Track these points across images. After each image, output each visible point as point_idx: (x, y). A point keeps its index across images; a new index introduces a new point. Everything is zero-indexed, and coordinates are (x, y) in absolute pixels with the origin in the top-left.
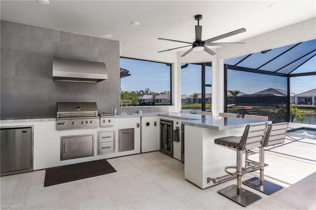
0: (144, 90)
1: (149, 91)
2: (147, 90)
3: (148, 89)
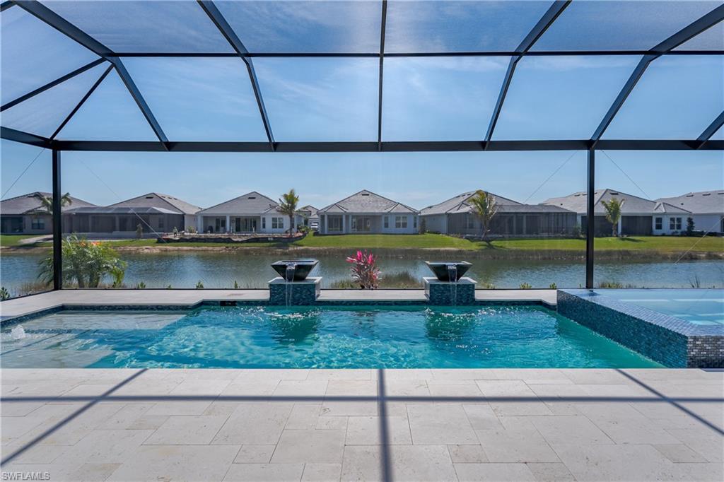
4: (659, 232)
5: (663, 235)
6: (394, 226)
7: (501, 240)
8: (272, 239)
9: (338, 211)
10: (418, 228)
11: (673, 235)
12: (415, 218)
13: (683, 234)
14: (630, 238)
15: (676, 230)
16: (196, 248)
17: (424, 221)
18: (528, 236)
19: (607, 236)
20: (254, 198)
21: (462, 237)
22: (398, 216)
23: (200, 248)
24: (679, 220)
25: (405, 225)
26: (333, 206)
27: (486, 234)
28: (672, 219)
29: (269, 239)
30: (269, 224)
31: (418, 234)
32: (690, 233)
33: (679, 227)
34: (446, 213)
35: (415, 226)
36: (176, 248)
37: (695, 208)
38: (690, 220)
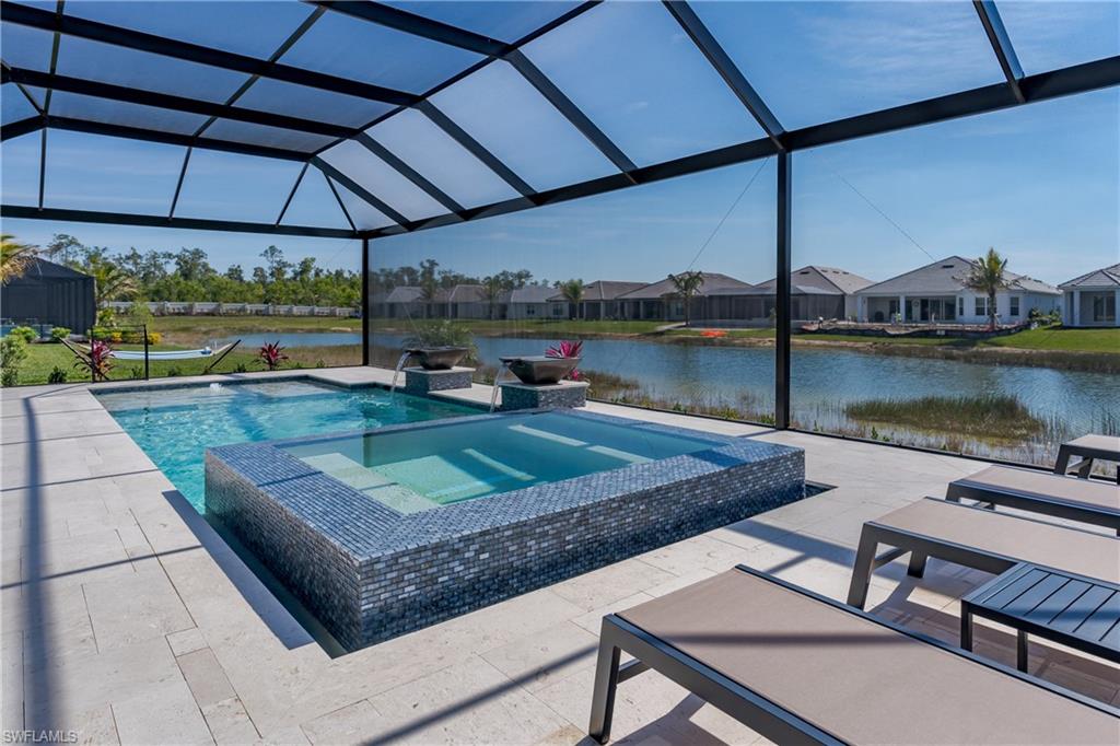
0: (416, 267)
1: (436, 269)
2: (427, 265)
3: (433, 264)
8: (943, 333)
9: (1105, 283)
16: (832, 343)
20: (952, 266)
23: (837, 344)
26: (1097, 272)
29: (938, 333)
30: (970, 308)
36: (806, 342)
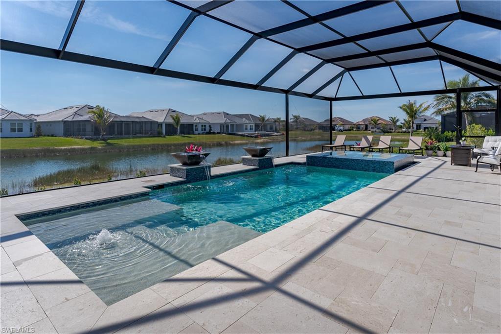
4: (196, 132)
5: (199, 134)
6: (10, 131)
7: (113, 139)
10: (34, 132)
11: (203, 134)
12: (31, 124)
13: (207, 133)
14: (185, 136)
15: (204, 131)
17: (39, 127)
18: (127, 136)
19: (174, 135)
21: (82, 138)
22: (12, 123)
24: (205, 126)
25: (20, 130)
27: (103, 135)
28: (202, 126)
31: (34, 137)
32: (209, 133)
33: (205, 130)
34: (62, 121)
35: (31, 130)
37: (211, 120)
38: (210, 126)
